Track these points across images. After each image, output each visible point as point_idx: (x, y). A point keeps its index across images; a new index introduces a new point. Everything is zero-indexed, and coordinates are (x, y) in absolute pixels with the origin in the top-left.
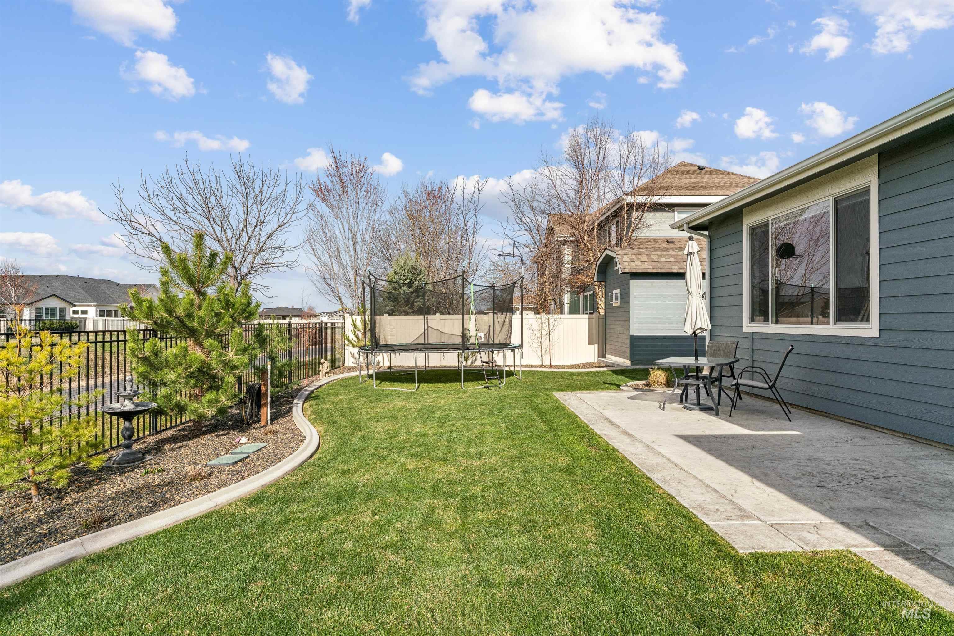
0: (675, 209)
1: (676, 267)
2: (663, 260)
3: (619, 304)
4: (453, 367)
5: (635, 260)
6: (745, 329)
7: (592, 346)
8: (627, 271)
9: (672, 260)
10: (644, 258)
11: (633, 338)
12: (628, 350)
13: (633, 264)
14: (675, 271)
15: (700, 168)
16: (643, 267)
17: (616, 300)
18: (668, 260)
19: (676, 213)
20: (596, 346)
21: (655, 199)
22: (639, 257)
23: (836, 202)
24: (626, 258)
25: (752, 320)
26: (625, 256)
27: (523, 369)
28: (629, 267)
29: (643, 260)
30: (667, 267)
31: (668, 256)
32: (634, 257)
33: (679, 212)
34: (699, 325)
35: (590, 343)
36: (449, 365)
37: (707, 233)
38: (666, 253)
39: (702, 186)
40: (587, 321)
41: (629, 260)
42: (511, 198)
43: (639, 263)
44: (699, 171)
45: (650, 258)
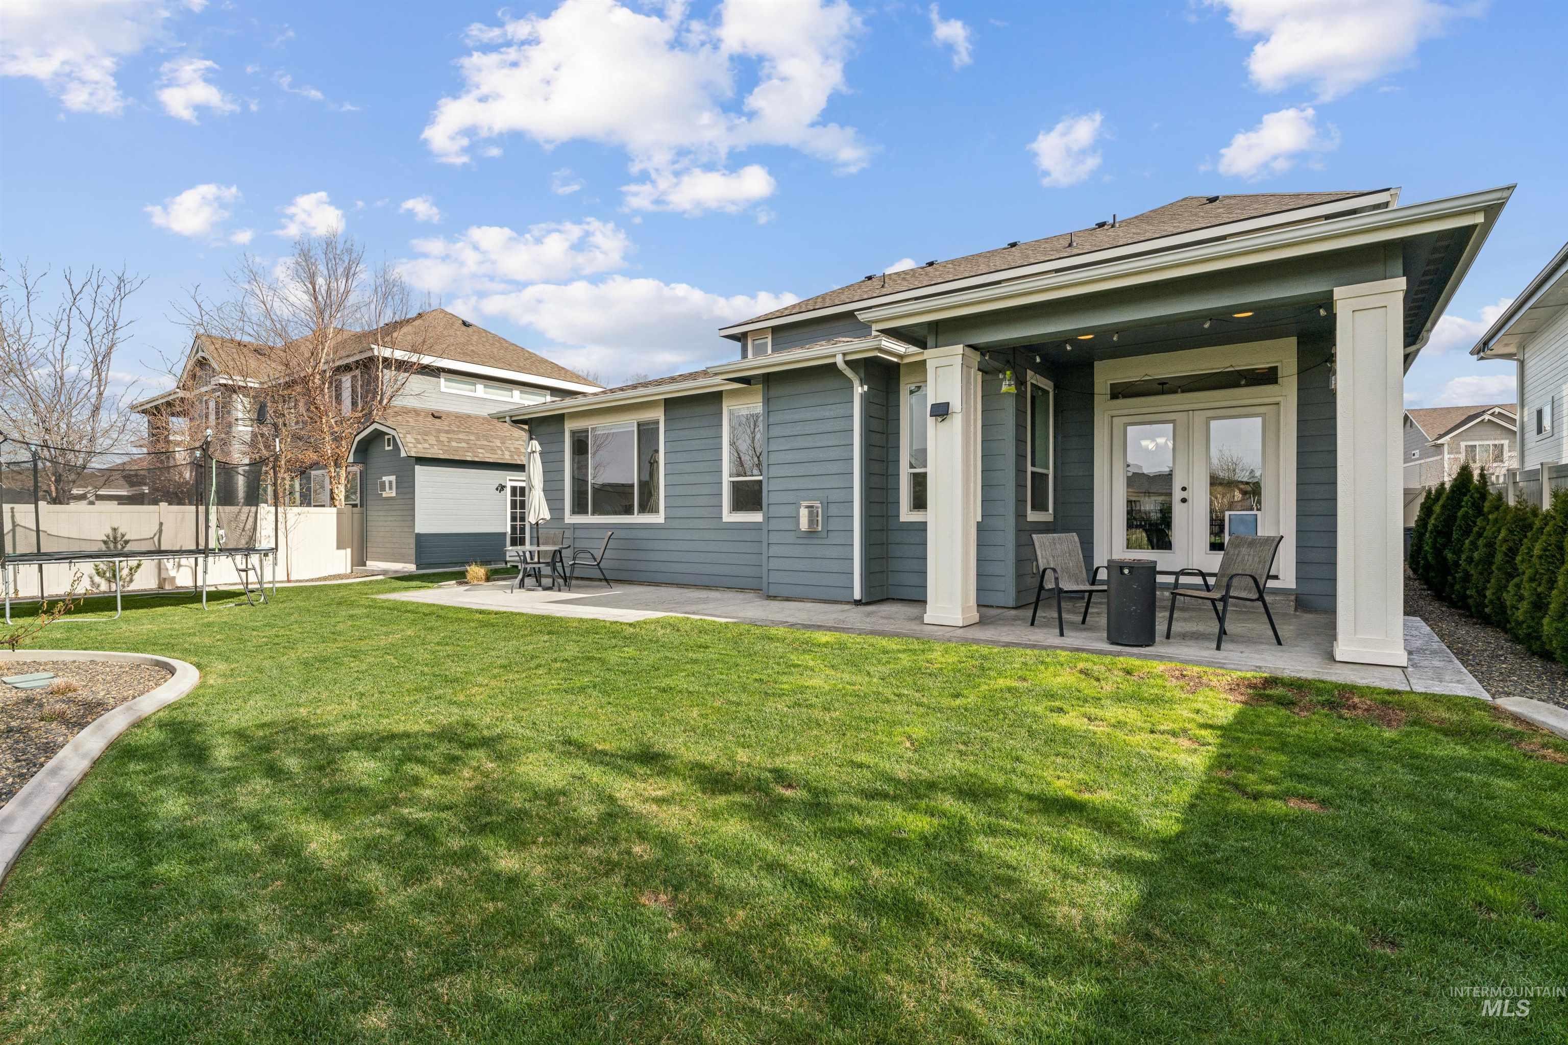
0: (442, 374)
1: (470, 454)
2: (454, 444)
3: (394, 494)
4: (152, 590)
5: (422, 441)
6: (567, 521)
7: (342, 552)
8: (413, 454)
9: (464, 445)
10: (432, 440)
11: (419, 536)
12: (413, 551)
13: (420, 446)
14: (469, 459)
15: (465, 323)
16: (432, 451)
17: (391, 488)
18: (460, 445)
19: (442, 380)
20: (349, 550)
21: (426, 360)
22: (426, 438)
23: (639, 425)
24: (409, 438)
25: (574, 512)
26: (408, 436)
27: (278, 585)
28: (414, 450)
29: (430, 442)
30: (461, 453)
31: (460, 441)
32: (419, 437)
33: (446, 380)
34: (541, 516)
35: (339, 547)
36: (146, 587)
37: (526, 427)
38: (456, 437)
39: (473, 351)
40: (335, 516)
41: (413, 441)
42: (197, 321)
43: (427, 446)
44: (464, 328)
45: (438, 441)
